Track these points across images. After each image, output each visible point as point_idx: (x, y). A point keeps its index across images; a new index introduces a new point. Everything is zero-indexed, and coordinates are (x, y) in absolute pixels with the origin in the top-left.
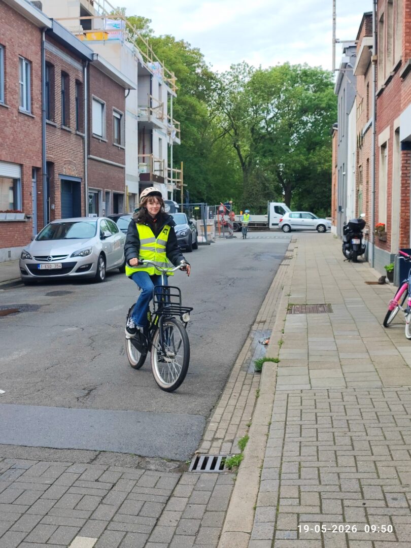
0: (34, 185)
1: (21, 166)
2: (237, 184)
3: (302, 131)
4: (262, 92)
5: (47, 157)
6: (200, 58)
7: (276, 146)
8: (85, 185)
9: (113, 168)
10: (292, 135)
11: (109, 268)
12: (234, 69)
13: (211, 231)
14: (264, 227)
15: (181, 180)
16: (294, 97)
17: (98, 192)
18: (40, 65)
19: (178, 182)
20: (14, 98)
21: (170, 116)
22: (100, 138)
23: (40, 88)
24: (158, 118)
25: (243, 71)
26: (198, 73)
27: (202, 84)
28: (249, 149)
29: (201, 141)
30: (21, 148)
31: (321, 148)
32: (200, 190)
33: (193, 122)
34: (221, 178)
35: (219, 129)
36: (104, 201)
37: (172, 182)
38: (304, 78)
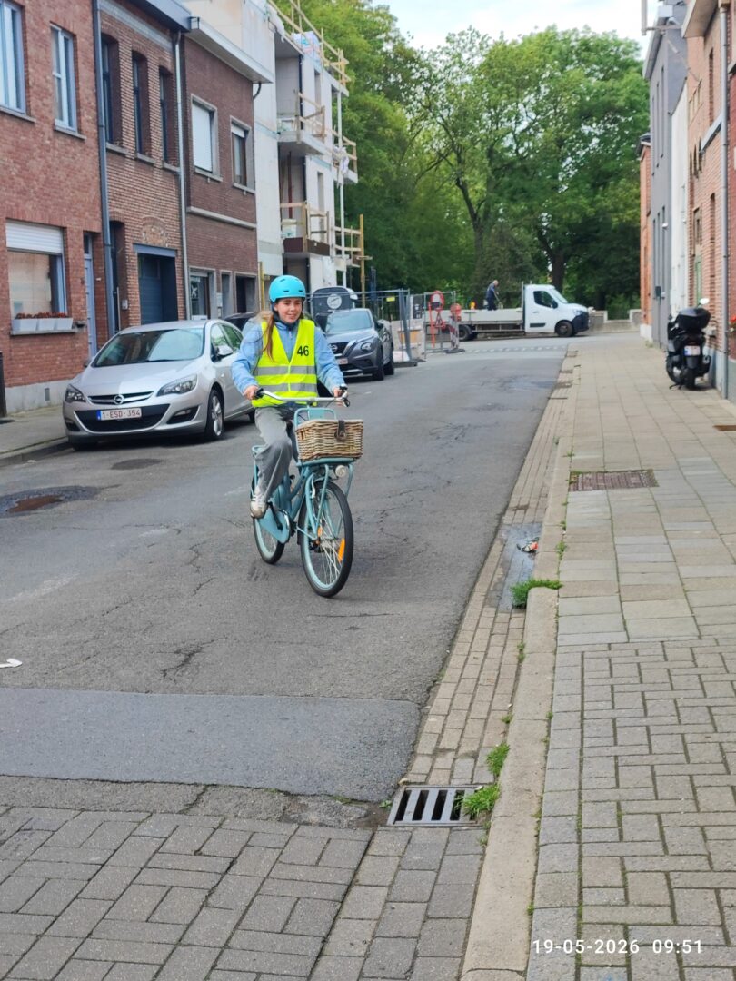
0: (87, 264)
1: (63, 230)
2: (463, 253)
3: (582, 153)
4: (507, 82)
5: (111, 213)
6: (389, 23)
7: (534, 181)
8: (183, 262)
9: (235, 229)
10: (564, 160)
11: (229, 414)
12: (453, 42)
13: (418, 341)
14: (514, 331)
15: (360, 249)
16: (565, 90)
17: (208, 274)
18: (92, 40)
19: (355, 253)
20: (44, 105)
21: (337, 130)
22: (208, 175)
23: (92, 84)
24: (315, 136)
25: (469, 46)
26: (386, 53)
27: (395, 72)
28: (485, 189)
29: (395, 177)
30: (61, 198)
31: (617, 182)
32: (396, 267)
33: (380, 141)
34: (434, 243)
35: (428, 153)
36: (218, 291)
37: (343, 252)
38: (584, 54)
